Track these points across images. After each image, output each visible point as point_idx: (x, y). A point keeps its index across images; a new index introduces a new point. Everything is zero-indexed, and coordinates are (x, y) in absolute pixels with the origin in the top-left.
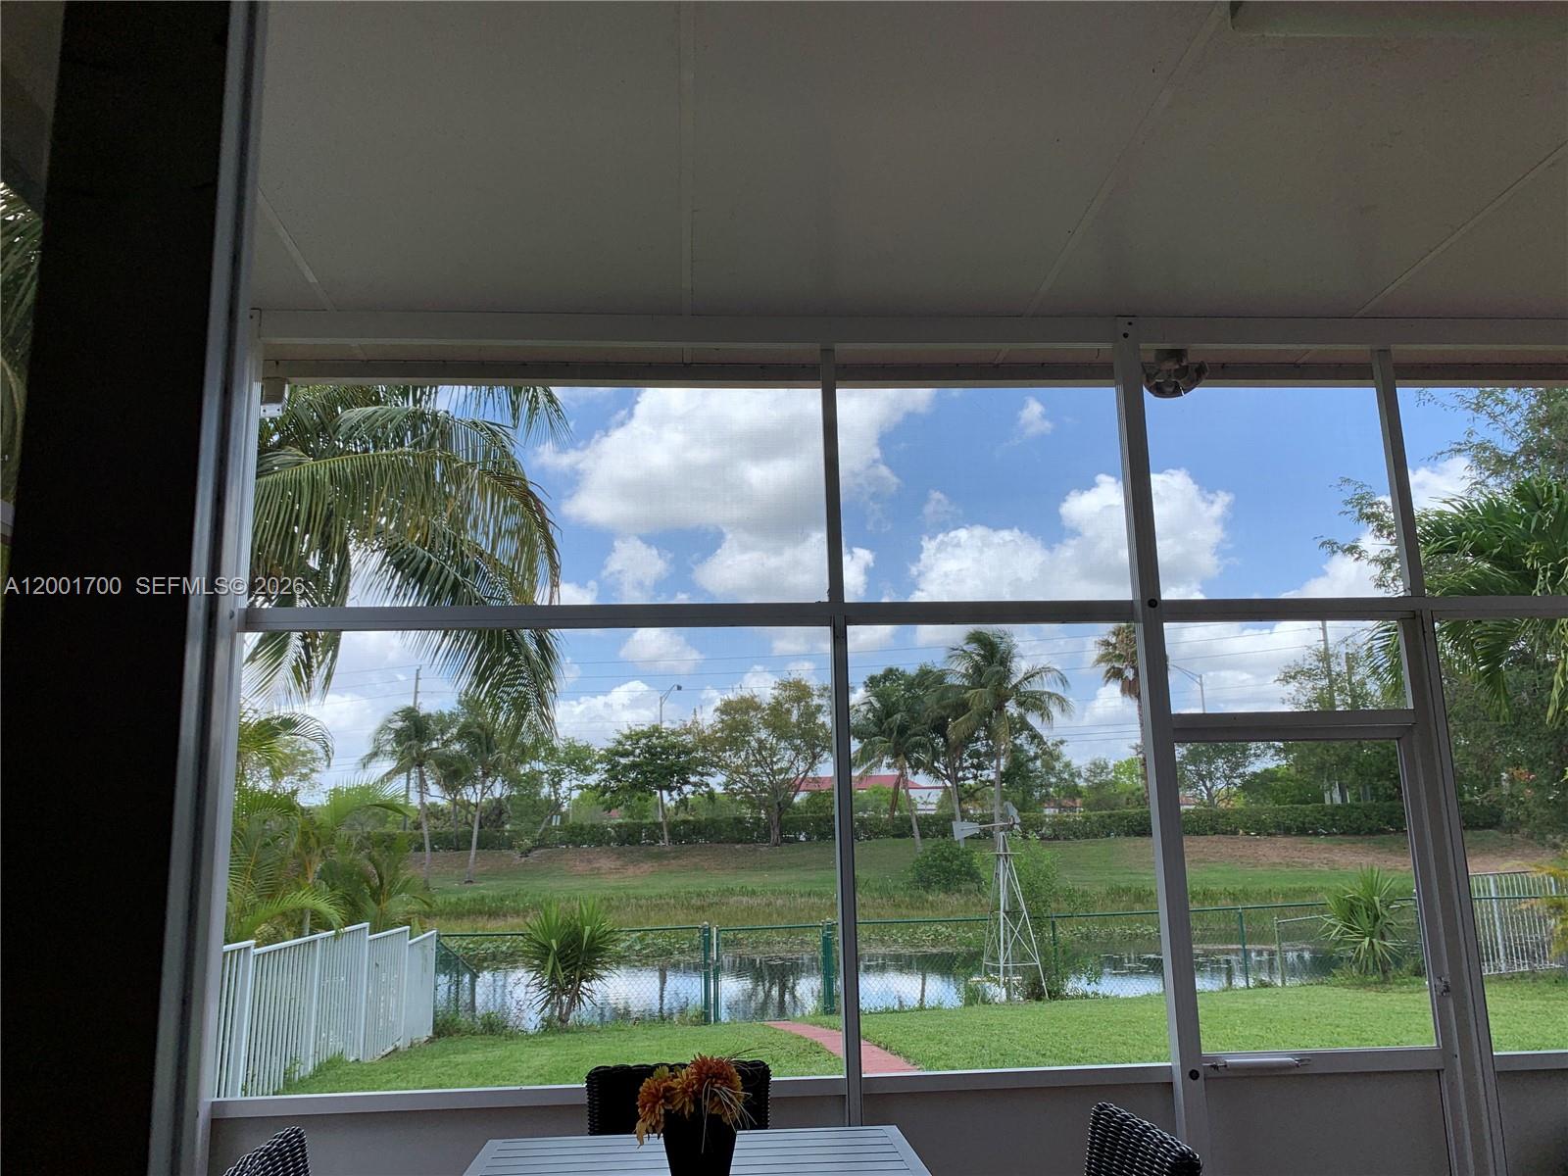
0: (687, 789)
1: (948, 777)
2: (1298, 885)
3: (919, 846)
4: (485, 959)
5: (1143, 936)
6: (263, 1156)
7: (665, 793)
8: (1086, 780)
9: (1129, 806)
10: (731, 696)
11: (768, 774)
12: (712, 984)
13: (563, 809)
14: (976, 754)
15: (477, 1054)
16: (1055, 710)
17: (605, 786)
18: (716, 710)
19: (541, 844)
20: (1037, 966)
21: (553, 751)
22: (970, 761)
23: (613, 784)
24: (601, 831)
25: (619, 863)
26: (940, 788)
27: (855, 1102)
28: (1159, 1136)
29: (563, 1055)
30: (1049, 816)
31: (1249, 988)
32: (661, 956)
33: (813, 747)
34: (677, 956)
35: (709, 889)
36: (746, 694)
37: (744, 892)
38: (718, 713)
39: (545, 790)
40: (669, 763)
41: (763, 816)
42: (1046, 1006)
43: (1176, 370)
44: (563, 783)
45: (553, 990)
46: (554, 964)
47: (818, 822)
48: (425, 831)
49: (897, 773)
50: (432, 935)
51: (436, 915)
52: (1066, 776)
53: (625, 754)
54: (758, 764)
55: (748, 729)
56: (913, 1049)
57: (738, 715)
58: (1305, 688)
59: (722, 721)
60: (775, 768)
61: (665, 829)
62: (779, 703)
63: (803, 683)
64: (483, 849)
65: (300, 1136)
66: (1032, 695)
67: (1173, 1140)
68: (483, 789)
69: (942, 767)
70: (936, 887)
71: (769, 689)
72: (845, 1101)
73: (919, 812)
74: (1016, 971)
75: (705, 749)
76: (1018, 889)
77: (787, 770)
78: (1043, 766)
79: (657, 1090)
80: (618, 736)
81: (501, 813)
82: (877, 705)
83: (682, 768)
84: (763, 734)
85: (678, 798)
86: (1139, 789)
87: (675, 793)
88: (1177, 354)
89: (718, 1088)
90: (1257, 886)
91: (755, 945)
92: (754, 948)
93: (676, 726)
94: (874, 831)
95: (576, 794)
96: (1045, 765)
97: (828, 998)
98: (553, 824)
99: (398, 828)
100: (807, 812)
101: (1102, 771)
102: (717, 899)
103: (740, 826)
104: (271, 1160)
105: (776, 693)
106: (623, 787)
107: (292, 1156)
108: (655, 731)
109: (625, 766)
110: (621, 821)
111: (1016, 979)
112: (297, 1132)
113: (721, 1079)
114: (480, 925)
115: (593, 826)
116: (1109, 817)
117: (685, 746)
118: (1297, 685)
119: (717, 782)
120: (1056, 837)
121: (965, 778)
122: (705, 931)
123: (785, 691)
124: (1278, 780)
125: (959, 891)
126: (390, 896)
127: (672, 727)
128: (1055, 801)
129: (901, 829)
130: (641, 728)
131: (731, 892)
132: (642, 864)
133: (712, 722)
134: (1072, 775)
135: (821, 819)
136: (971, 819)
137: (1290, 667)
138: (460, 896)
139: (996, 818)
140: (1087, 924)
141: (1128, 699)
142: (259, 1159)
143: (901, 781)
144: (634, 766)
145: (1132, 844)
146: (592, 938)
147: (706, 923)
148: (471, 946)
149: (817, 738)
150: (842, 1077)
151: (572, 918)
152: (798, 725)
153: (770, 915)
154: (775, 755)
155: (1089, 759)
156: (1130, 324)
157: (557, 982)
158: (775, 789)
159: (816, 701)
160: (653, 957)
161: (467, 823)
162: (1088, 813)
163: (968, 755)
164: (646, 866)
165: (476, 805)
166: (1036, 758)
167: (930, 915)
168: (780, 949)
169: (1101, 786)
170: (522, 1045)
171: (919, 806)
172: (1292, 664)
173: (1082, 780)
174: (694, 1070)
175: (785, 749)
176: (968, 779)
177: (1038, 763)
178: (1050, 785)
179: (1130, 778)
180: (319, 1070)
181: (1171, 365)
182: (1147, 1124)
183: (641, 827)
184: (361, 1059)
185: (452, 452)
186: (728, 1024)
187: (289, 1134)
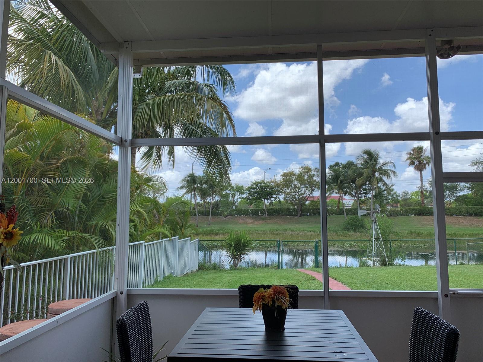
0: (272, 199)
1: (355, 196)
2: (474, 232)
3: (345, 218)
4: (214, 247)
5: (419, 247)
6: (134, 310)
7: (266, 200)
8: (401, 198)
9: (416, 206)
10: (286, 171)
11: (297, 195)
12: (280, 257)
13: (236, 205)
14: (365, 189)
15: (210, 275)
16: (392, 175)
17: (248, 198)
18: (281, 176)
19: (229, 214)
20: (385, 256)
21: (232, 187)
22: (363, 192)
23: (250, 197)
24: (247, 211)
25: (253, 220)
26: (353, 200)
27: (327, 298)
28: (442, 322)
29: (235, 277)
30: (389, 209)
31: (457, 265)
32: (265, 248)
33: (311, 187)
34: (270, 248)
35: (280, 229)
36: (291, 170)
37: (290, 230)
38: (282, 176)
39: (231, 199)
40: (267, 191)
41: (296, 208)
42: (387, 268)
43: (449, 48)
44: (235, 197)
45: (233, 257)
46: (233, 249)
47: (313, 210)
48: (196, 210)
49: (339, 195)
50: (198, 240)
51: (200, 234)
52: (395, 196)
53: (254, 189)
54: (294, 192)
55: (291, 181)
56: (344, 280)
57: (288, 177)
58: (480, 168)
59: (283, 179)
60: (300, 193)
61: (266, 211)
62: (301, 173)
63: (309, 167)
64: (213, 215)
65: (147, 304)
66: (385, 171)
67: (447, 323)
68: (212, 198)
69: (354, 193)
70: (351, 230)
71: (298, 169)
72: (323, 299)
73: (346, 207)
74: (378, 257)
75: (278, 187)
76: (379, 231)
77: (304, 194)
78: (387, 193)
79: (260, 296)
80: (251, 183)
81: (218, 205)
82: (333, 174)
83: (271, 193)
84: (296, 183)
85: (270, 202)
86: (419, 201)
87: (269, 200)
88: (449, 42)
89: (281, 297)
90: (459, 232)
91: (294, 246)
92: (293, 247)
93: (269, 180)
94: (332, 213)
95: (239, 200)
96: (388, 193)
97: (317, 262)
98: (233, 209)
99: (189, 209)
100: (310, 207)
101: (407, 195)
102: (282, 232)
103: (289, 211)
104: (137, 311)
105: (300, 170)
106: (253, 199)
107: (144, 310)
108: (263, 182)
109: (254, 192)
110: (253, 208)
111: (378, 259)
112: (146, 303)
113: (281, 294)
114: (212, 237)
115: (245, 210)
116: (409, 209)
117: (272, 186)
118: (477, 167)
119: (282, 197)
120: (391, 216)
121: (361, 197)
122: (278, 241)
123: (303, 170)
124: (468, 198)
125: (359, 232)
126: (185, 228)
127: (268, 180)
128: (391, 204)
129: (340, 212)
130: (258, 181)
131: (286, 230)
132: (259, 221)
133: (280, 179)
134: (397, 196)
135: (314, 209)
136: (363, 209)
137: (474, 160)
138: (206, 229)
139: (371, 209)
140: (400, 243)
141: (417, 172)
142: (133, 311)
143: (340, 198)
144: (256, 192)
145: (417, 218)
146: (244, 242)
147: (278, 239)
148: (210, 243)
149: (313, 184)
150: (322, 291)
151: (238, 236)
152: (307, 180)
153: (298, 237)
154: (300, 189)
155: (402, 191)
156: (432, 31)
157: (234, 255)
158: (300, 200)
159: (313, 173)
160: (263, 248)
161: (208, 208)
162: (401, 208)
163: (362, 190)
164: (260, 222)
165: (211, 203)
166: (385, 190)
167: (348, 238)
168: (301, 248)
169: (406, 199)
170: (224, 273)
171: (346, 206)
172: (475, 160)
173: (400, 198)
174: (272, 290)
175: (303, 187)
176: (362, 197)
177: (386, 192)
178: (389, 199)
179: (416, 197)
180: (165, 278)
181: (447, 47)
182: (436, 316)
183: (258, 210)
184: (177, 276)
185: (198, 93)
186: (286, 269)
187: (143, 303)
